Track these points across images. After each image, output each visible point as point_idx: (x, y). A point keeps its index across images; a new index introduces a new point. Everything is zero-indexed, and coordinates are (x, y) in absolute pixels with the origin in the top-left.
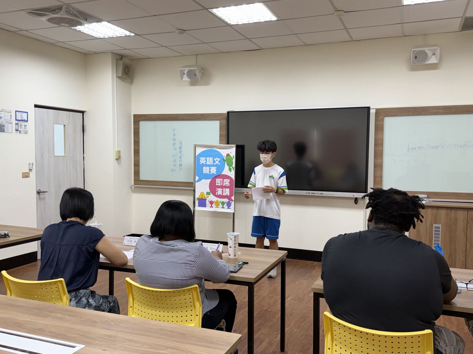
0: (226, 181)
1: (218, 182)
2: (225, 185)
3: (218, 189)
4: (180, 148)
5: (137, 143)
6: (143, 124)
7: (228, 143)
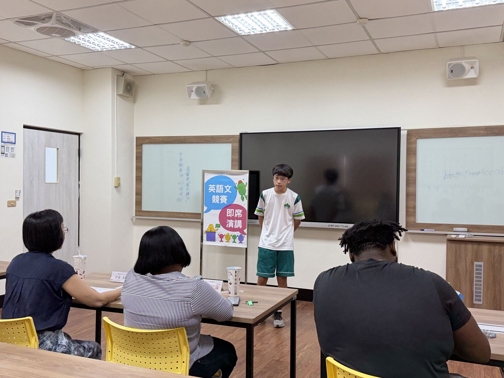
0: (238, 212)
1: (229, 212)
2: (237, 216)
3: (229, 221)
4: (188, 175)
5: (139, 169)
6: (146, 148)
7: (241, 169)
